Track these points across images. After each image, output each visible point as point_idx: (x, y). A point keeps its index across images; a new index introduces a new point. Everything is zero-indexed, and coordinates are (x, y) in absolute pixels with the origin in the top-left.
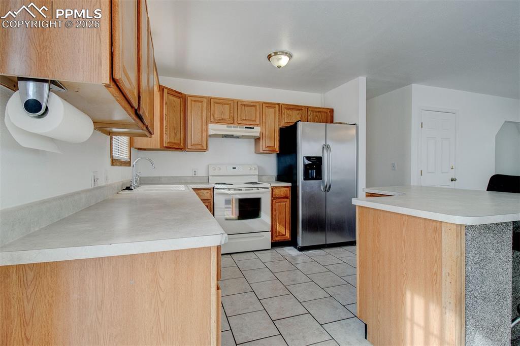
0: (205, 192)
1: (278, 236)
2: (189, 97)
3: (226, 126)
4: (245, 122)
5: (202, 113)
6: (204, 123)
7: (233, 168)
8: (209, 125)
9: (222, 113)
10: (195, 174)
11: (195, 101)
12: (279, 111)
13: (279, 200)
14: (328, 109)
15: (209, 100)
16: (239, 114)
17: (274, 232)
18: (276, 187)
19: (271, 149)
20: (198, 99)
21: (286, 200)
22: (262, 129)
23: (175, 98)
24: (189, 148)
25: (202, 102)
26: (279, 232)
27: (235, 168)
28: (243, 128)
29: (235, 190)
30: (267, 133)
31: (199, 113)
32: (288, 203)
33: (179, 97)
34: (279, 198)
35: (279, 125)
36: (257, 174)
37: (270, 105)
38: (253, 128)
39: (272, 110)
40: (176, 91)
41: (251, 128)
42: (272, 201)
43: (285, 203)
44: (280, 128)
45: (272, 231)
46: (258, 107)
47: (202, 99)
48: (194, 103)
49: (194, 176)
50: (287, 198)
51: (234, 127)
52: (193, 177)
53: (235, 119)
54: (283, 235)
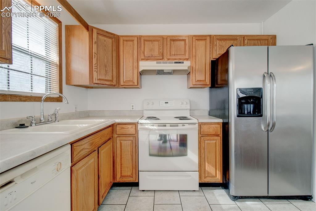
0: (130, 126)
1: (207, 177)
2: (121, 38)
3: (155, 62)
4: (174, 57)
5: (133, 51)
6: (135, 61)
7: (166, 103)
8: (140, 62)
9: (151, 50)
10: (133, 108)
11: (127, 41)
12: (210, 42)
13: (208, 138)
14: (270, 35)
15: (139, 38)
16: (168, 49)
17: (203, 172)
18: (205, 124)
19: (201, 83)
20: (129, 39)
21: (216, 138)
22: (191, 63)
23: (105, 38)
24: (121, 84)
25: (133, 41)
26: (208, 173)
27: (167, 103)
28: (172, 63)
29: (159, 126)
30: (197, 67)
31: (130, 51)
32: (218, 141)
33: (110, 38)
34: (208, 135)
35: (210, 58)
36: (189, 108)
37: (201, 38)
38: (183, 63)
39: (202, 43)
40: (107, 32)
41: (180, 63)
42: (200, 138)
43: (215, 141)
44: (212, 61)
45: (200, 171)
46: (187, 41)
47: (133, 38)
48: (126, 42)
49: (131, 109)
50: (218, 135)
51: (163, 63)
52: (131, 111)
53: (165, 54)
54: (214, 177)
